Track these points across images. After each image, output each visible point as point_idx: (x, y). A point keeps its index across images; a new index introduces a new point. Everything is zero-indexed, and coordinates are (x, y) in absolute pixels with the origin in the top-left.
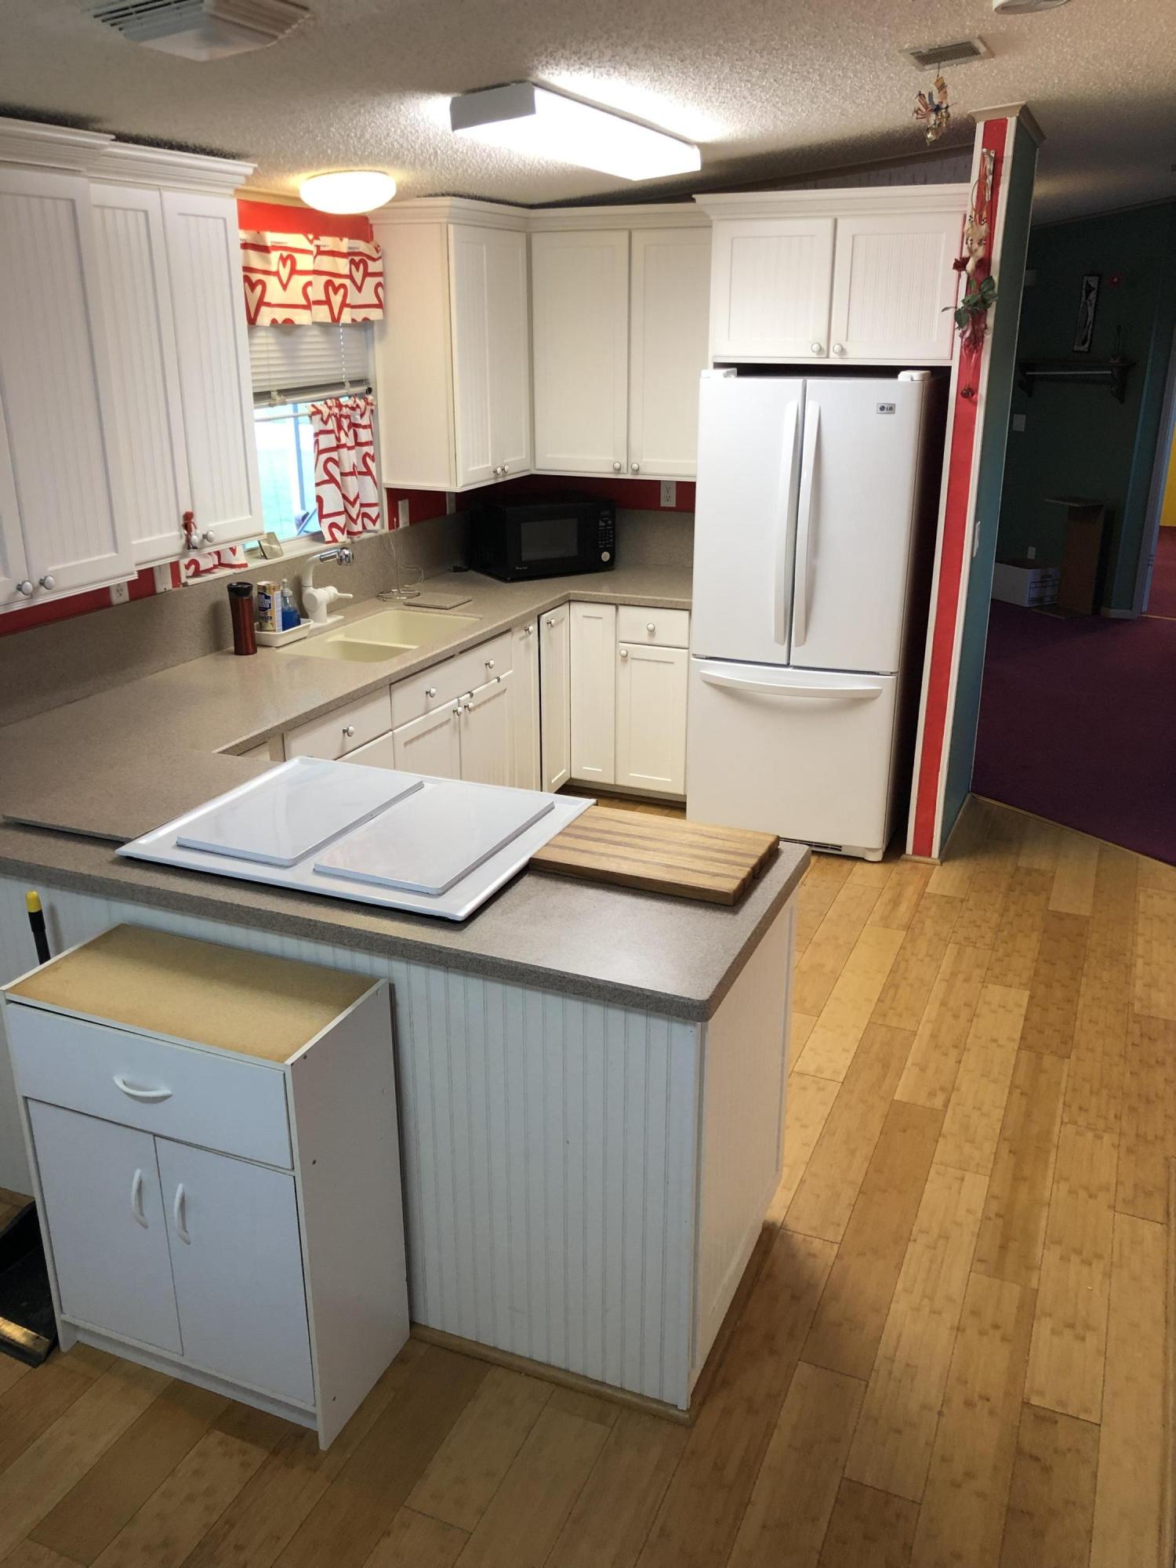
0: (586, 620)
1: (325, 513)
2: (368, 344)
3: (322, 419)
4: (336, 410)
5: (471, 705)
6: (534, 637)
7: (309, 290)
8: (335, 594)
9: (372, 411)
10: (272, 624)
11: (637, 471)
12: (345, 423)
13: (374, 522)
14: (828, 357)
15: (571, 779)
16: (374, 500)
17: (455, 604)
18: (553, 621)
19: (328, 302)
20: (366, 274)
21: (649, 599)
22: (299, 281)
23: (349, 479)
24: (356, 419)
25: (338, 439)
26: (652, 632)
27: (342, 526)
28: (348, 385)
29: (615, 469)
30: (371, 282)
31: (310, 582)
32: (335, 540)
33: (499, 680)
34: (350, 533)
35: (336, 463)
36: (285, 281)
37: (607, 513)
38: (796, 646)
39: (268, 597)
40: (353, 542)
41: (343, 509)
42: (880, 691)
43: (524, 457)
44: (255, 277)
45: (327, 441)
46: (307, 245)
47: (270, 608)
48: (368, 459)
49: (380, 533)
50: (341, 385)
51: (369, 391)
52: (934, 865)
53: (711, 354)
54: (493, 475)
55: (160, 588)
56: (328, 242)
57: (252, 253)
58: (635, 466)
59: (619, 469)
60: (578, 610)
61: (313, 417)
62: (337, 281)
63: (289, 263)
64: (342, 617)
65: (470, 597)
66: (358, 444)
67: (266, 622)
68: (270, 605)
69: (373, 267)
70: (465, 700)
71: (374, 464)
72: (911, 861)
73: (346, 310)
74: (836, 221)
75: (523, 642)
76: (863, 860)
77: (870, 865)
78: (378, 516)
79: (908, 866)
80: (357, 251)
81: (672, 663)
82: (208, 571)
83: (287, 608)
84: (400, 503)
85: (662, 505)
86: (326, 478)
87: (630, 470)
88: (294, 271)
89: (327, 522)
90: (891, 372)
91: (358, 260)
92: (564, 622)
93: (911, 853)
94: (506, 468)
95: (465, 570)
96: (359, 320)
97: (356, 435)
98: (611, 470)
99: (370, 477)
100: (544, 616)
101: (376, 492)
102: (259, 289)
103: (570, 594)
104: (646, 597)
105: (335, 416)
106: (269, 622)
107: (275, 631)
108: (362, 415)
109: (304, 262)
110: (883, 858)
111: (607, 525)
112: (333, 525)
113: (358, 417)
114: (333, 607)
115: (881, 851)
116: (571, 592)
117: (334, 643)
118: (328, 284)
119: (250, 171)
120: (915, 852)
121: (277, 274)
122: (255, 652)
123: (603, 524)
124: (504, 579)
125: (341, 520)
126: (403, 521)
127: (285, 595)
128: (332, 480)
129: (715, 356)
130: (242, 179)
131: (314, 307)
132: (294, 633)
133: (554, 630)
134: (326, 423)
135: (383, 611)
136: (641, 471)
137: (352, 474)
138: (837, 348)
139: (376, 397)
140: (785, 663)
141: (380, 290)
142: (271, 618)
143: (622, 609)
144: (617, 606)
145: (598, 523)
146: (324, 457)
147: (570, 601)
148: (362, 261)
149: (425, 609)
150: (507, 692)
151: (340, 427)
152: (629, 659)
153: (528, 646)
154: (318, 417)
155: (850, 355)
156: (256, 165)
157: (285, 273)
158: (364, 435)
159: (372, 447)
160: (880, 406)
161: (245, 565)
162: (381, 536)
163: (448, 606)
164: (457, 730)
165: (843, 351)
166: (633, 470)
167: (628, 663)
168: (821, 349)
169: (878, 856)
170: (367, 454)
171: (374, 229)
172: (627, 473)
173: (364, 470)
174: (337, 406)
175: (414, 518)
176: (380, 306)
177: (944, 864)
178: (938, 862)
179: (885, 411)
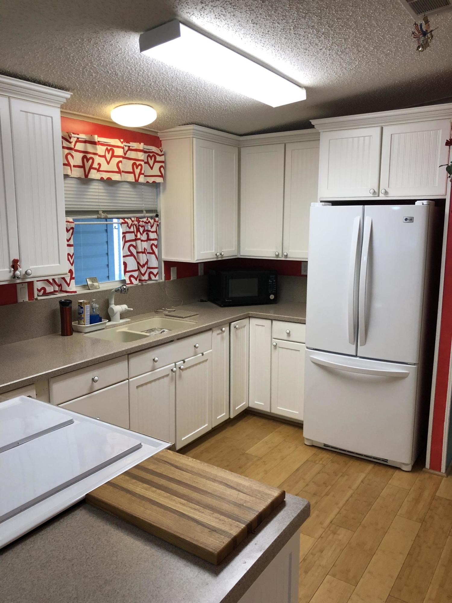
0: (257, 326)
1: (127, 270)
2: (158, 194)
3: (128, 226)
4: (136, 223)
5: (182, 367)
6: (226, 334)
7: (120, 164)
8: (125, 309)
9: (158, 225)
10: (83, 321)
11: (286, 256)
12: (141, 230)
13: (155, 276)
14: (379, 196)
15: (249, 407)
16: (156, 266)
17: (188, 315)
18: (237, 326)
19: (133, 172)
20: (155, 161)
21: (287, 318)
22: (115, 160)
23: (141, 254)
24: (148, 228)
25: (136, 236)
26: (289, 334)
27: (136, 277)
28: (144, 212)
29: (276, 255)
30: (157, 165)
31: (113, 302)
32: (131, 283)
33: (203, 354)
34: (140, 280)
35: (135, 247)
36: (108, 160)
37: (274, 276)
38: (361, 346)
39: (82, 308)
40: (142, 285)
41: (137, 269)
42: (408, 374)
43: (234, 249)
44: (89, 156)
45: (129, 237)
46: (120, 144)
47: (83, 313)
48: (153, 247)
49: (159, 281)
50: (141, 211)
51: (157, 216)
52: (443, 477)
53: (319, 198)
54: (215, 256)
55: (20, 300)
56: (134, 145)
57: (88, 145)
58: (285, 254)
59: (278, 255)
60: (254, 322)
61: (122, 225)
62: (138, 163)
63: (111, 152)
64: (130, 320)
65: (197, 313)
66: (148, 239)
67: (81, 320)
68: (83, 311)
69: (158, 158)
70: (180, 364)
71: (157, 249)
72: (430, 473)
73: (142, 176)
74: (382, 128)
75: (220, 336)
76: (399, 469)
77: (404, 473)
78: (157, 273)
79: (427, 476)
80: (151, 151)
81: (299, 351)
82: (51, 293)
83: (94, 314)
84: (171, 268)
85: (302, 274)
86: (129, 254)
87: (283, 256)
88: (113, 156)
89: (128, 274)
90: (412, 202)
91: (151, 155)
92: (246, 327)
93: (428, 468)
94: (222, 253)
95: (206, 301)
96: (151, 182)
97: (148, 234)
98: (275, 256)
99: (154, 255)
100: (233, 323)
101: (157, 262)
102: (91, 161)
103: (249, 313)
104: (286, 316)
105: (136, 225)
106: (83, 320)
107: (85, 325)
108: (152, 227)
109: (119, 152)
110: (412, 469)
111: (273, 282)
112: (131, 276)
113: (150, 227)
114: (123, 315)
115: (411, 465)
116: (250, 312)
117: (119, 332)
118: (134, 164)
119: (69, 96)
120: (431, 467)
121: (104, 156)
122: (71, 334)
123: (271, 281)
124: (220, 306)
125: (136, 274)
126: (173, 276)
127: (93, 307)
128: (132, 255)
129: (321, 198)
130: (65, 100)
131: (122, 174)
132: (97, 326)
133: (239, 332)
134: (130, 228)
135: (153, 318)
136: (289, 256)
137: (143, 253)
138: (383, 191)
139: (160, 219)
140: (354, 354)
141: (162, 169)
142: (83, 318)
143: (274, 322)
144: (272, 320)
145: (268, 281)
146: (128, 244)
147: (249, 317)
148: (153, 155)
149: (173, 318)
150: (208, 360)
151: (138, 230)
152: (278, 347)
153: (222, 338)
154: (126, 225)
155: (390, 194)
156: (72, 94)
157: (108, 156)
158: (152, 236)
159: (156, 241)
160: (405, 218)
161: (75, 292)
162: (159, 283)
163: (184, 316)
164: (174, 380)
165: (386, 193)
166: (285, 256)
167: (277, 349)
168: (374, 192)
169: (409, 468)
170: (153, 244)
171: (162, 142)
172: (282, 257)
173: (152, 252)
174: (137, 221)
175: (179, 276)
176: (161, 176)
177: (449, 477)
178: (445, 475)
179: (408, 221)
